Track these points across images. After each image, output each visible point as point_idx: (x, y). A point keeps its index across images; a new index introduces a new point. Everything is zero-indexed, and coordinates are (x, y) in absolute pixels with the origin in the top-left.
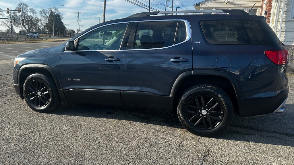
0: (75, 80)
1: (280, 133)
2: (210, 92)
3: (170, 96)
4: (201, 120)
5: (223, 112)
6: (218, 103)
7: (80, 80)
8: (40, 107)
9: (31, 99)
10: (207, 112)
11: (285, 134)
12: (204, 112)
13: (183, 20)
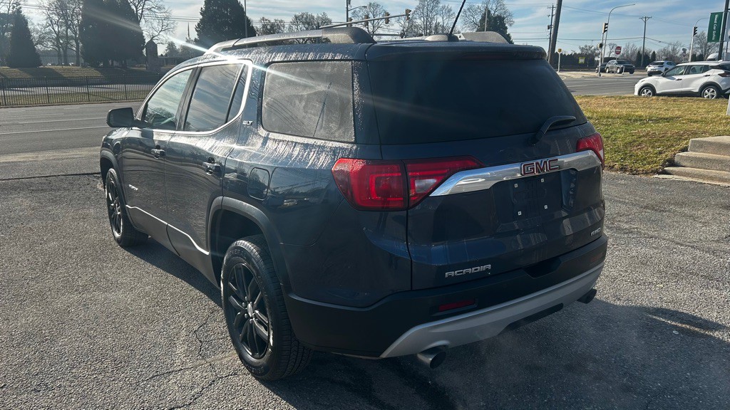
0: (134, 188)
4: (246, 329)
7: (137, 189)
12: (250, 309)
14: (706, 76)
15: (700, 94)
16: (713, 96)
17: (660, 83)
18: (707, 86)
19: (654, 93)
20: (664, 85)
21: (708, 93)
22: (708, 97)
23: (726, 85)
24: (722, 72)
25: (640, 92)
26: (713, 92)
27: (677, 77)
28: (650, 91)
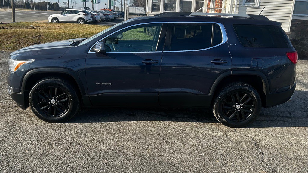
0: (105, 84)
1: (282, 117)
2: (246, 89)
3: (209, 94)
4: (236, 114)
5: (254, 106)
6: (251, 98)
7: (111, 84)
8: (55, 117)
9: (42, 108)
10: (241, 106)
11: (285, 117)
12: (238, 107)
13: (217, 23)
14: (78, 15)
15: (77, 22)
16: (82, 23)
17: (61, 17)
18: (79, 19)
19: (59, 22)
20: (62, 18)
21: (81, 22)
22: (81, 23)
23: (87, 19)
24: (84, 13)
25: (52, 20)
26: (82, 21)
27: (67, 15)
28: (56, 21)
